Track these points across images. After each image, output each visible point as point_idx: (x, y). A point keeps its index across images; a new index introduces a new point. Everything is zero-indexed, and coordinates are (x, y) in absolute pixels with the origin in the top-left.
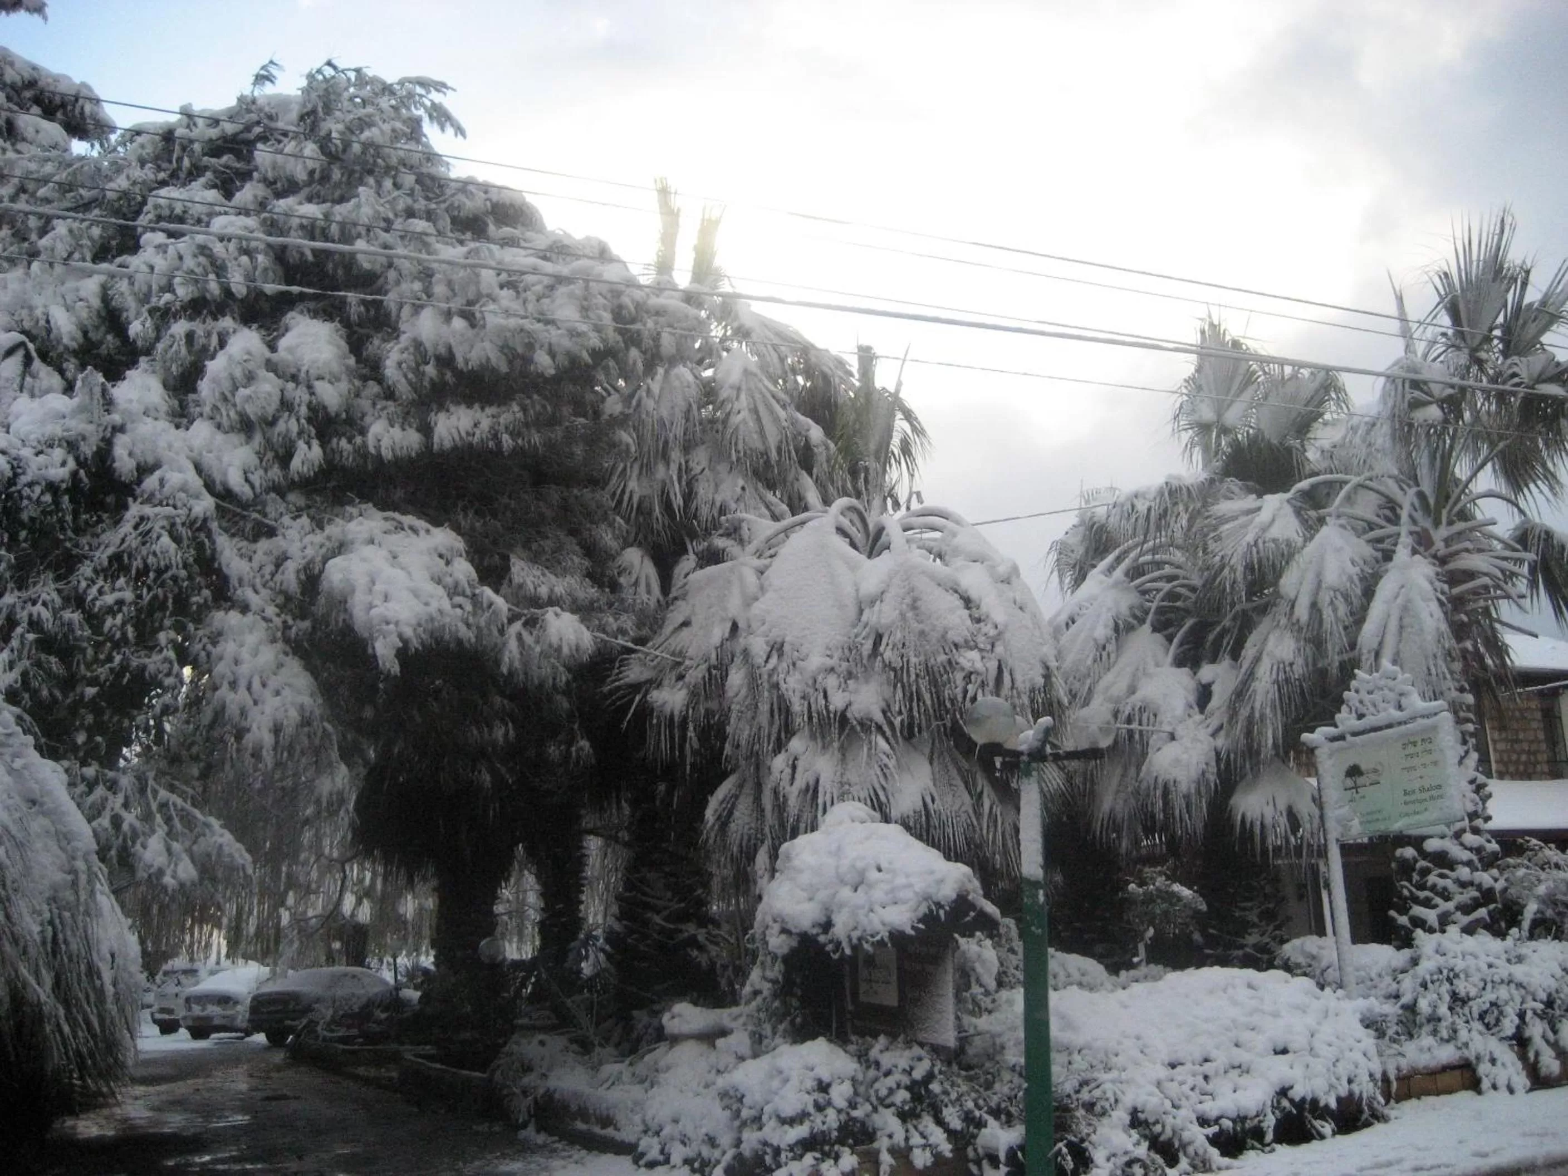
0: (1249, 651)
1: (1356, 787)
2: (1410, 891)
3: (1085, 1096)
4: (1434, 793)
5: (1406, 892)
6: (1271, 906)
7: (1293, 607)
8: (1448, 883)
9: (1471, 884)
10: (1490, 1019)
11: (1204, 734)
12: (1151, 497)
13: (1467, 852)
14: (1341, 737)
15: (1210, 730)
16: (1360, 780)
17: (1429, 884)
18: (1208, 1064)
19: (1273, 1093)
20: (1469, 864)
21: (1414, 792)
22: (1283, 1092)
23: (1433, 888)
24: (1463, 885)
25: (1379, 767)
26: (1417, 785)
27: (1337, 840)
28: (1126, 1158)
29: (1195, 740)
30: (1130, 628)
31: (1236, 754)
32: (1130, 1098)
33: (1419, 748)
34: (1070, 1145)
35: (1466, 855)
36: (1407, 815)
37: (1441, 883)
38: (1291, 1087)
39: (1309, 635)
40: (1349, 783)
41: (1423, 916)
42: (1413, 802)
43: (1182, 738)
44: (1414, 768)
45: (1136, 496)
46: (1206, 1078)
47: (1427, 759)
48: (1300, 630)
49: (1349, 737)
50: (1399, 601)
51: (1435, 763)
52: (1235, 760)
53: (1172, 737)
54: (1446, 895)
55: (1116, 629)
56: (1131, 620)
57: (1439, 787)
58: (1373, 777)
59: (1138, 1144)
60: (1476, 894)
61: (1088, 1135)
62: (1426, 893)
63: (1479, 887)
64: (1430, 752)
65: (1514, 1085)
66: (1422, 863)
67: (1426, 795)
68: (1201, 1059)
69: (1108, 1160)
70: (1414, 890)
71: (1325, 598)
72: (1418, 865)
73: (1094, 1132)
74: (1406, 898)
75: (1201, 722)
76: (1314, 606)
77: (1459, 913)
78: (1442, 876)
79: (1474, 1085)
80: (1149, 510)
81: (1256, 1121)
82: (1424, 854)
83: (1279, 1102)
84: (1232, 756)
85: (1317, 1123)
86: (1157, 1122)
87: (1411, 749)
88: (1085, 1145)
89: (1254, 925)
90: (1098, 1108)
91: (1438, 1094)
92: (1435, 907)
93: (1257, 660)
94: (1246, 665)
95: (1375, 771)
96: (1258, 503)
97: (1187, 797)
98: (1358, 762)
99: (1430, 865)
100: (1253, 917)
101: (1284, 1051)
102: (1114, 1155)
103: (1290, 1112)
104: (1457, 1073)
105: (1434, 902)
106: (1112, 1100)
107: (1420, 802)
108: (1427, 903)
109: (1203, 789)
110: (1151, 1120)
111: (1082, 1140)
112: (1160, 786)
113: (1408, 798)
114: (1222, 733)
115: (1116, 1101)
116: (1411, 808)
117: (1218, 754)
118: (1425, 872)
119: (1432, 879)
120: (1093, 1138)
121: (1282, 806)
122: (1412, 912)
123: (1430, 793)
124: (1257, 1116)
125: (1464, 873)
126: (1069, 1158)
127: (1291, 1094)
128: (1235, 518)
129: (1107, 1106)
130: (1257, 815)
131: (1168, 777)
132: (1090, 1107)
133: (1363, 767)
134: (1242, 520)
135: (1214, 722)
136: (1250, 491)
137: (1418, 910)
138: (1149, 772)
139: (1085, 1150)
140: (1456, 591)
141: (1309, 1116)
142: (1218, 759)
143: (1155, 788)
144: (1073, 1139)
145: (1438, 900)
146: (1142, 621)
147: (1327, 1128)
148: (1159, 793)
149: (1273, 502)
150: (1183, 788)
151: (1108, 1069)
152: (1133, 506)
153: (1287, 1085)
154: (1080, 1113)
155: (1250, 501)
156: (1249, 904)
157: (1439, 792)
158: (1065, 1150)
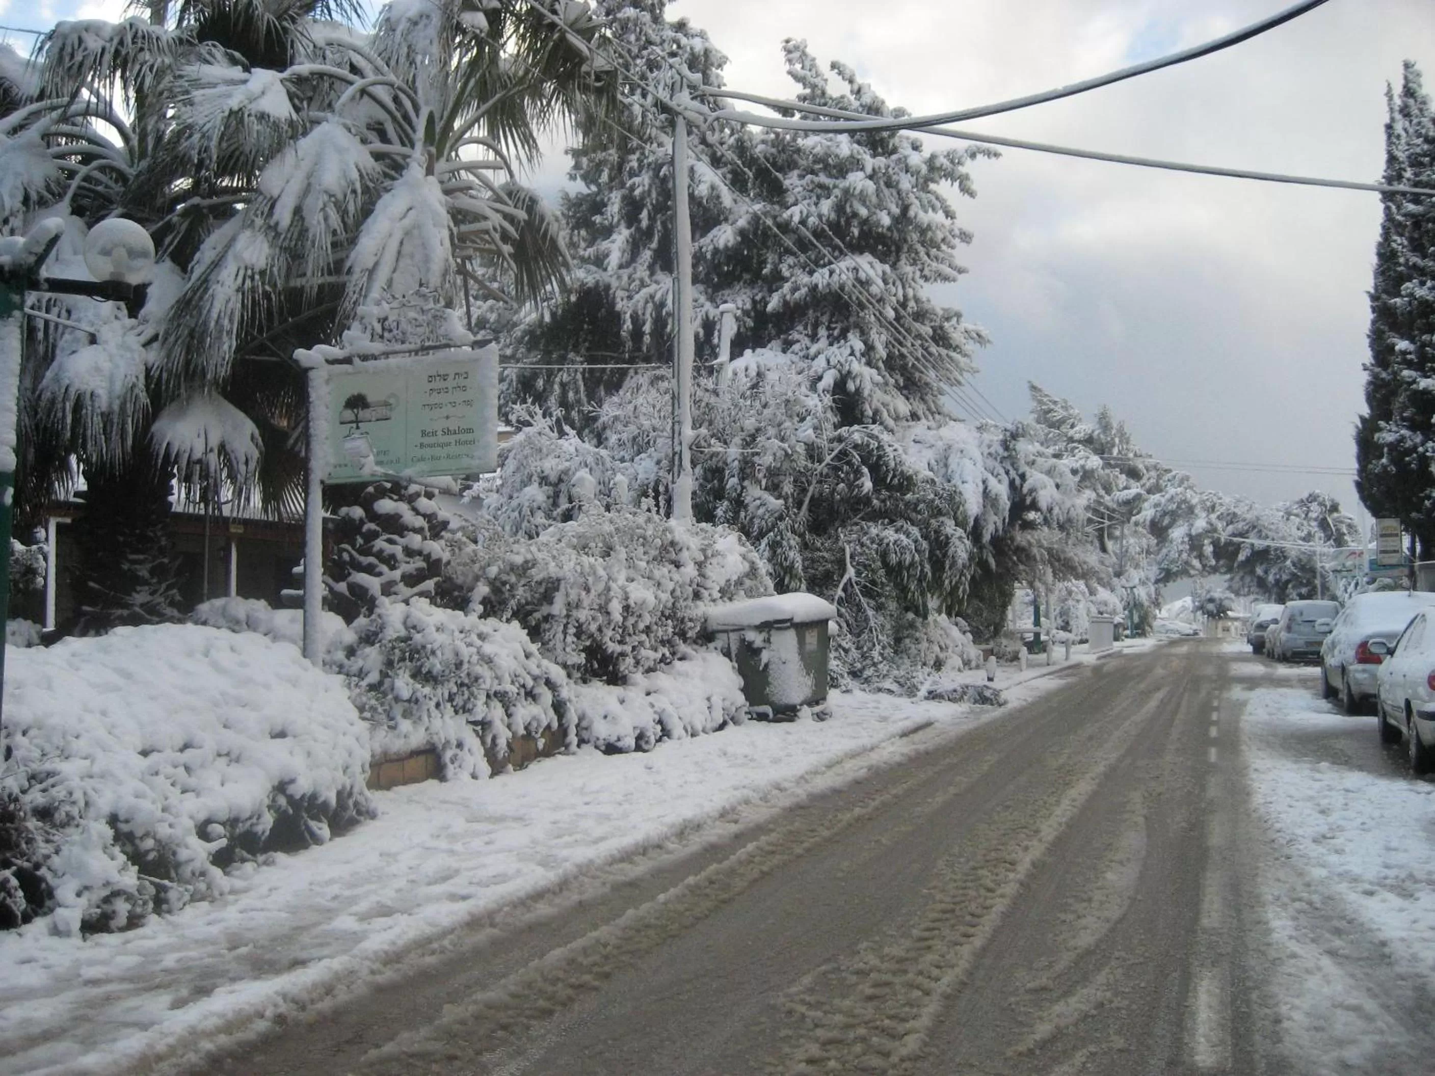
0: (206, 253)
1: (357, 421)
2: (351, 556)
3: (36, 797)
4: (464, 437)
5: (346, 556)
6: (166, 560)
7: (272, 207)
8: (398, 550)
9: (420, 553)
10: (459, 701)
11: (134, 341)
12: (107, 34)
13: (420, 518)
14: (348, 361)
15: (143, 338)
16: (363, 414)
17: (375, 549)
18: (189, 752)
19: (269, 787)
20: (419, 531)
21: (434, 434)
22: (281, 787)
23: (379, 555)
24: (410, 552)
25: (392, 401)
26: (439, 426)
27: (322, 482)
28: (106, 892)
29: (124, 347)
30: (42, 203)
31: (170, 373)
32: (105, 802)
33: (450, 383)
34: (20, 874)
35: (420, 522)
36: (422, 459)
37: (389, 548)
38: (292, 781)
39: (286, 244)
40: (349, 415)
41: (366, 585)
42: (431, 446)
43: (106, 342)
44: (439, 406)
45: (87, 30)
46: (187, 769)
47: (459, 396)
48: (278, 235)
49: (356, 360)
50: (406, 222)
51: (468, 403)
52: (168, 381)
53: (93, 340)
54: (391, 561)
55: (26, 200)
56: (46, 194)
57: (470, 431)
58: (382, 411)
59: (124, 869)
60: (424, 565)
61: (48, 857)
62: (372, 559)
63: (427, 558)
64: (464, 389)
65: (478, 773)
66: (372, 526)
67: (452, 438)
68: (181, 744)
69: (79, 895)
70: (354, 553)
71: (315, 203)
72: (365, 528)
73: (57, 852)
74: (345, 562)
75: (132, 328)
76: (298, 211)
77: (402, 584)
78: (391, 542)
79: (438, 772)
80: (103, 49)
81: (249, 823)
82: (373, 516)
83: (274, 800)
84: (165, 375)
85: (313, 824)
86: (147, 835)
87: (438, 384)
88: (43, 872)
89: (146, 583)
90: (60, 816)
91: (405, 783)
92: (380, 574)
93: (216, 264)
94: (198, 271)
95: (386, 404)
96: (245, 75)
97: (106, 417)
98: (364, 392)
99: (378, 529)
100: (143, 572)
101: (282, 735)
102: (87, 888)
103: (285, 811)
104: (421, 759)
105: (377, 570)
106: (82, 804)
107: (442, 445)
108: (370, 570)
109: (130, 408)
110: (139, 833)
111: (37, 866)
112: (72, 396)
113: (426, 440)
114: (155, 345)
115: (87, 804)
116: (427, 452)
117: (148, 371)
118: (372, 536)
119: (380, 544)
120: (56, 861)
121: (214, 442)
122: (350, 579)
123: (457, 437)
124: (250, 818)
125: (415, 541)
126: (20, 893)
127: (291, 789)
128: (214, 85)
129: (75, 812)
130: (187, 446)
131: (83, 387)
132: (45, 814)
133: (370, 399)
134: (222, 89)
135: (149, 332)
136: (234, 62)
137: (361, 578)
138: (57, 379)
139: (42, 879)
140: (464, 228)
141: (305, 815)
142: (148, 376)
143: (64, 401)
144: (26, 865)
145: (384, 568)
146: (60, 196)
147: (323, 829)
148: (69, 406)
149: (263, 77)
150: (103, 403)
151: (65, 756)
152: (80, 41)
153: (287, 779)
154: (32, 824)
155: (236, 72)
156: (141, 557)
157: (469, 437)
158: (14, 882)
